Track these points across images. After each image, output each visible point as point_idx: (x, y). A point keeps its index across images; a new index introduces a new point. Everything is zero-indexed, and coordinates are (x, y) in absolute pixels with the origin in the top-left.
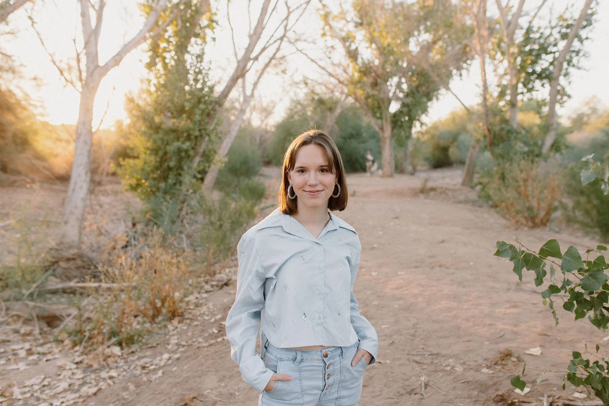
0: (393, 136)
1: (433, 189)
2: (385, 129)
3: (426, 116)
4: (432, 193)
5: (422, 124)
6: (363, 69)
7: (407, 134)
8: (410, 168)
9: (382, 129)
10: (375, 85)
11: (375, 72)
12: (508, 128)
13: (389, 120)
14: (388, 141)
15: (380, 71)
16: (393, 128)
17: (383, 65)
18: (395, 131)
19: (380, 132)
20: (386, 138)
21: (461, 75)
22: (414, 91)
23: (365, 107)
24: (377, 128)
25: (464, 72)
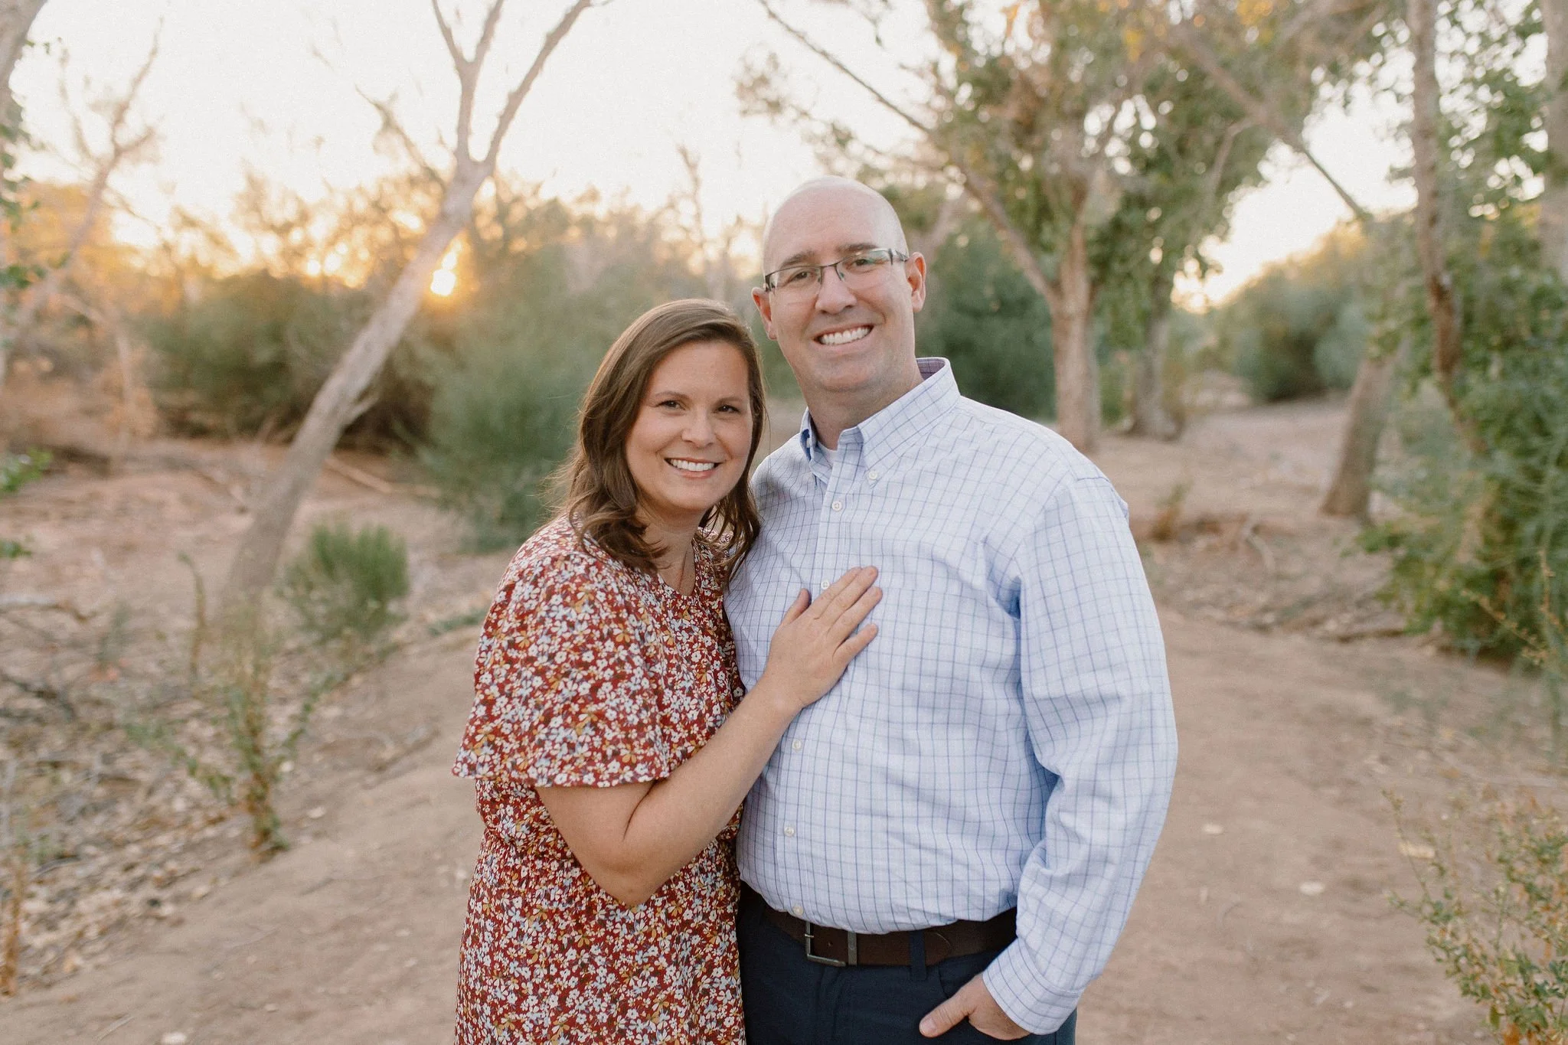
0: (1094, 310)
1: (1206, 525)
2: (1067, 285)
3: (1223, 238)
4: (1201, 543)
5: (1204, 268)
6: (987, 76)
7: (1147, 303)
8: (1158, 419)
9: (1056, 285)
10: (1026, 130)
11: (1027, 85)
12: (1536, 280)
13: (1080, 254)
14: (1076, 328)
15: (1041, 81)
16: (1095, 284)
17: (1058, 64)
18: (1103, 294)
19: (1050, 298)
20: (1069, 318)
21: (1347, 102)
22: (1172, 150)
23: (997, 209)
24: (1038, 284)
25: (1360, 91)
